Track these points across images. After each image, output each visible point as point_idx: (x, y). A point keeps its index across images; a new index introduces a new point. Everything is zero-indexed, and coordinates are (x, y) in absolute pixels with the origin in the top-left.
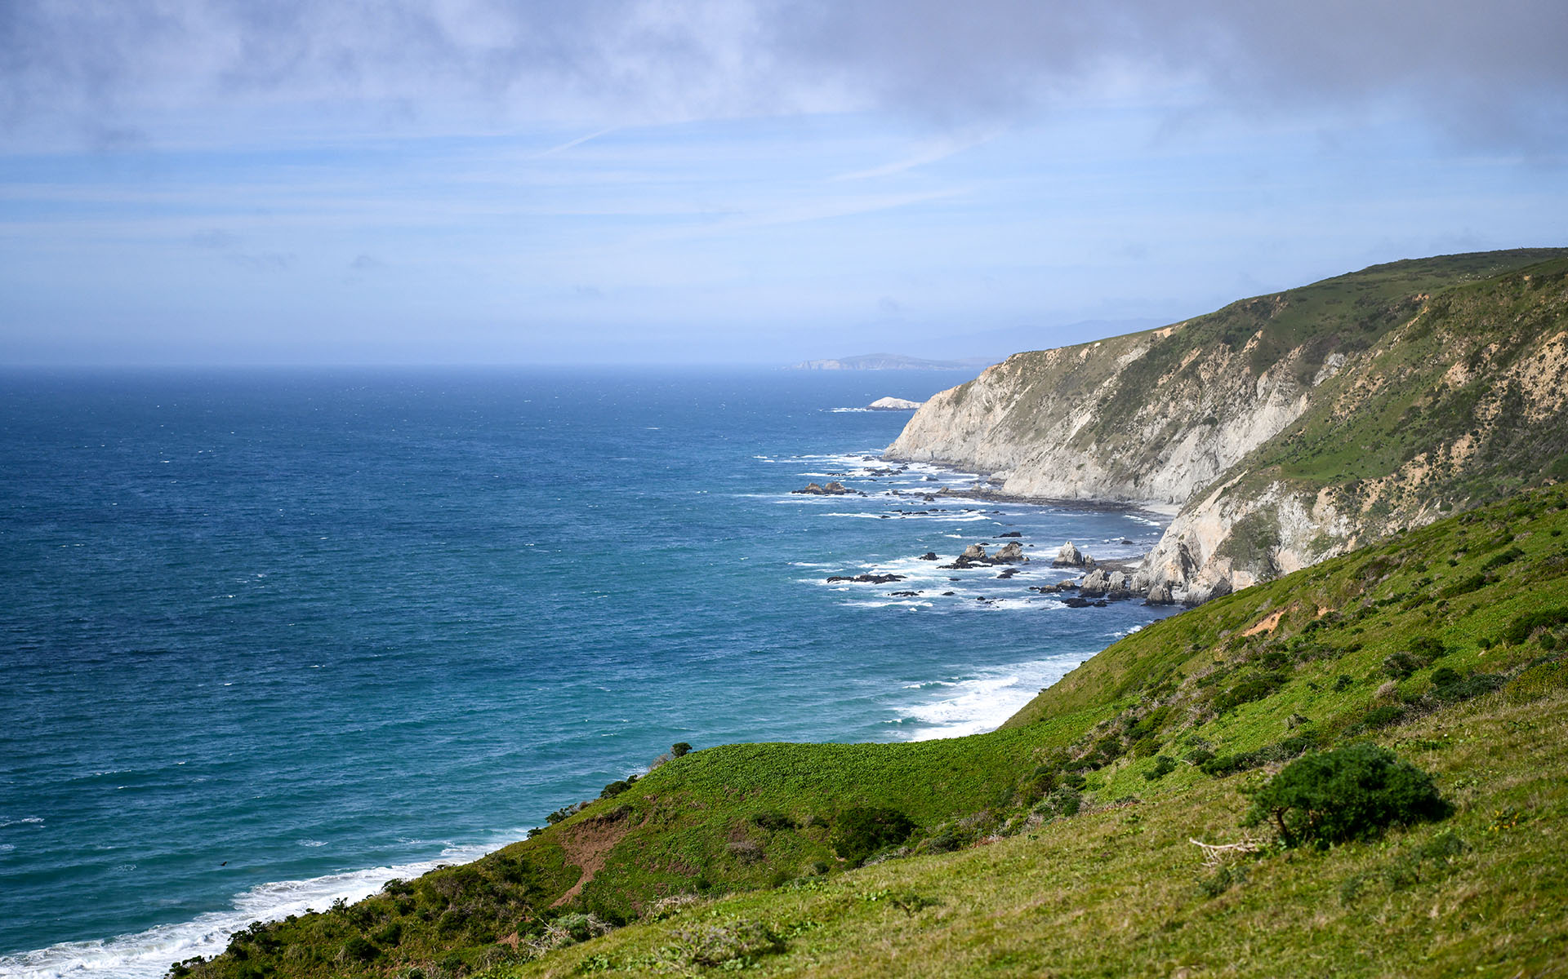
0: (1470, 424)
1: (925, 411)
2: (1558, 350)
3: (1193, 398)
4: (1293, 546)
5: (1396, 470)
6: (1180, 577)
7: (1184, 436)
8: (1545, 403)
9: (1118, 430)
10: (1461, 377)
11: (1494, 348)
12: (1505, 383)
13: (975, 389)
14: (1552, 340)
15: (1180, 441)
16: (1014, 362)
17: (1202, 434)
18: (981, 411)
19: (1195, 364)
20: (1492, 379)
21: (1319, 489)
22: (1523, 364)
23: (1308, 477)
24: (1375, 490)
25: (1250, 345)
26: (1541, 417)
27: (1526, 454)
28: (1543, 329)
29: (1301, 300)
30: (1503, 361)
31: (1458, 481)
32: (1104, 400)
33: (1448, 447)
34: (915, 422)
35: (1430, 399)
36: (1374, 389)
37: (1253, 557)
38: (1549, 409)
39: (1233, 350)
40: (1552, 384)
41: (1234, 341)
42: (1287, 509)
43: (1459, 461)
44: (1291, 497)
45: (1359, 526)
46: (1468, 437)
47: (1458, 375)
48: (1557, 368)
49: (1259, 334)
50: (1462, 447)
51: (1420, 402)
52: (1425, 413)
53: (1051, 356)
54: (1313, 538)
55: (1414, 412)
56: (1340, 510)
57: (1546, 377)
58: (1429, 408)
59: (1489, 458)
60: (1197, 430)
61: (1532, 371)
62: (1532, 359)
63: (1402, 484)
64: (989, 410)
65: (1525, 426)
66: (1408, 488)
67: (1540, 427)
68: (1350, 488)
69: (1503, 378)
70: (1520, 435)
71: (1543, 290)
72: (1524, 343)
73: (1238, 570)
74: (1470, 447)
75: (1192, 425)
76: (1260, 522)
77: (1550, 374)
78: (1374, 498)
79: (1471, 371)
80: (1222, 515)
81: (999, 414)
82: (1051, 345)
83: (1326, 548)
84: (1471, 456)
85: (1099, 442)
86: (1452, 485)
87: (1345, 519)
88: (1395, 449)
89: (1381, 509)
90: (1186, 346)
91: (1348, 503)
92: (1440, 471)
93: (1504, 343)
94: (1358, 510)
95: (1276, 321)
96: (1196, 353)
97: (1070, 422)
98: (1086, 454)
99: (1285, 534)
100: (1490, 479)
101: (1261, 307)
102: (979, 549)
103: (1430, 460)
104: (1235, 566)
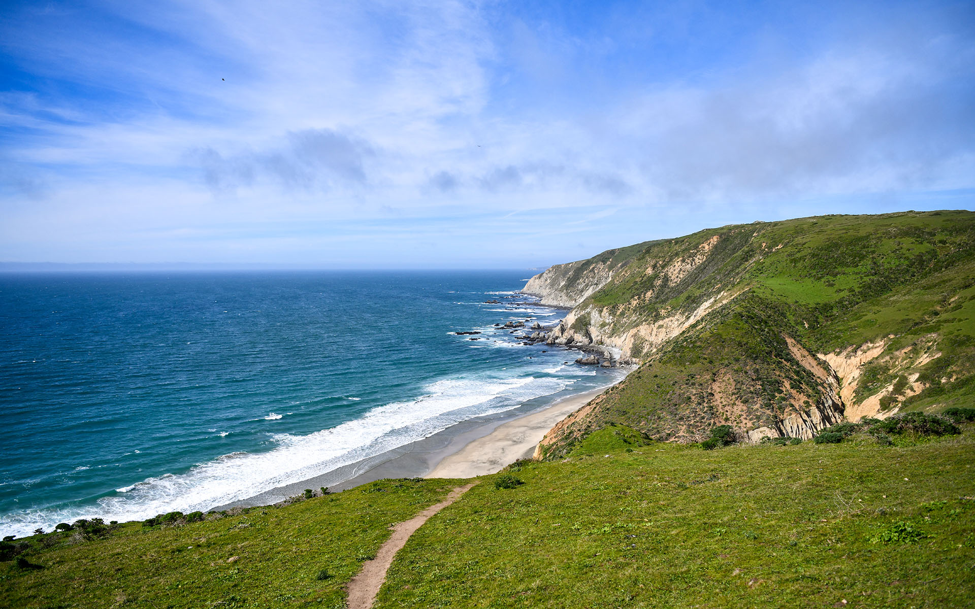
0: (652, 287)
1: (531, 281)
2: (679, 263)
3: (592, 277)
4: (594, 326)
5: (628, 301)
6: (560, 335)
7: (589, 288)
8: (675, 280)
9: (571, 286)
10: (650, 272)
11: (661, 263)
12: (663, 274)
13: (544, 274)
14: (678, 260)
15: (588, 290)
16: (553, 268)
17: (593, 288)
18: (544, 280)
19: (594, 268)
20: (659, 272)
21: (604, 307)
22: (669, 268)
23: (601, 303)
24: (621, 308)
25: (609, 263)
26: (673, 285)
27: (667, 297)
28: (676, 257)
29: (623, 250)
30: (663, 267)
31: (647, 305)
32: (569, 278)
33: (645, 294)
34: (528, 284)
35: (641, 279)
36: (627, 275)
37: (581, 329)
38: (676, 282)
39: (604, 264)
40: (677, 275)
41: (604, 262)
42: (594, 313)
43: (647, 299)
44: (595, 310)
45: (615, 319)
46: (651, 291)
47: (649, 271)
48: (679, 269)
49: (611, 260)
50: (649, 294)
51: (638, 280)
52: (639, 283)
53: (563, 266)
54: (601, 323)
55: (636, 283)
56: (610, 314)
57: (676, 272)
58: (640, 281)
59: (657, 298)
60: (592, 287)
61: (671, 270)
62: (671, 266)
63: (630, 306)
64: (546, 280)
65: (668, 288)
66: (632, 307)
67: (673, 288)
68: (614, 307)
69: (663, 272)
70: (667, 290)
71: (678, 245)
72: (670, 261)
73: (576, 333)
74: (652, 294)
75: (591, 285)
76: (585, 318)
77: (677, 271)
78: (621, 310)
79: (653, 270)
80: (575, 315)
81: (549, 281)
82: (563, 262)
83: (605, 326)
84: (652, 297)
85: (566, 290)
86: (644, 307)
87: (611, 317)
88: (629, 294)
89: (622, 314)
90: (592, 263)
91: (612, 312)
92: (642, 302)
93: (664, 261)
94: (615, 314)
95: (615, 256)
96: (594, 265)
97: (560, 284)
98: (563, 293)
99: (592, 322)
100: (655, 305)
101: (612, 252)
102: (511, 323)
103: (639, 298)
104: (575, 332)
